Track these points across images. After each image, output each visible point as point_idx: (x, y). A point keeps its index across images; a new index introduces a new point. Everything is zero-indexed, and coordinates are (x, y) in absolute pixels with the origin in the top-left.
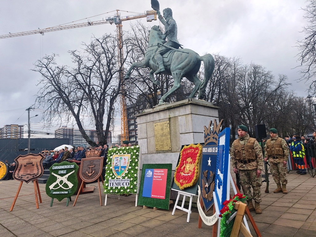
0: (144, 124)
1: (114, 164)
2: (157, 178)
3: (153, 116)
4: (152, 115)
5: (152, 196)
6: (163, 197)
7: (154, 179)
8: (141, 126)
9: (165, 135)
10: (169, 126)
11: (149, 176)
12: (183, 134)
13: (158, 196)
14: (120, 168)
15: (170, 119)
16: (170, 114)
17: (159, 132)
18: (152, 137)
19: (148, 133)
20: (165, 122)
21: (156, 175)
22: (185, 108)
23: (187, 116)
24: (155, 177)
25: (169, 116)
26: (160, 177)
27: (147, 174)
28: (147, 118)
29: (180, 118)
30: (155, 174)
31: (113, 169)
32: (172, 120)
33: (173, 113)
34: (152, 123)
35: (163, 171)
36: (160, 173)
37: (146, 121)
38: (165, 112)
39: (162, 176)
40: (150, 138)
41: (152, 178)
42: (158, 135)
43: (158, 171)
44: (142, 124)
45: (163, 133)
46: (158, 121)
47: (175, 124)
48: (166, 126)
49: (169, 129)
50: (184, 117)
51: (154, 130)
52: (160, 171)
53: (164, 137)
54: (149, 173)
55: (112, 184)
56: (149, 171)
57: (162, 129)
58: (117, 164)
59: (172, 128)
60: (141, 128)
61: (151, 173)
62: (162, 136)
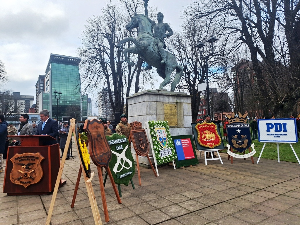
0: (154, 102)
1: (159, 137)
2: (185, 145)
3: (163, 98)
4: (162, 96)
5: (186, 158)
6: (193, 157)
7: (183, 146)
8: (150, 103)
9: (173, 115)
10: (176, 108)
11: (179, 145)
12: (186, 116)
13: (190, 157)
14: (163, 139)
15: (177, 103)
16: (178, 100)
17: (168, 112)
18: (161, 114)
19: (158, 110)
20: (174, 105)
21: (184, 144)
22: (188, 99)
23: (189, 104)
24: (183, 145)
25: (177, 101)
26: (187, 144)
27: (176, 143)
28: (157, 98)
29: (184, 104)
30: (182, 142)
31: (159, 141)
32: (178, 104)
33: (180, 100)
34: (161, 103)
35: (187, 140)
36: (186, 141)
37: (156, 100)
38: (174, 97)
39: (188, 143)
40: (159, 115)
41: (181, 146)
42: (168, 114)
43: (185, 141)
44: (152, 102)
45: (172, 113)
46: (168, 103)
47: (181, 108)
48: (174, 108)
49: (176, 111)
50: (187, 104)
51: (164, 109)
52: (185, 140)
53: (172, 116)
54: (178, 143)
55: (162, 154)
56: (178, 141)
57: (171, 110)
58: (160, 137)
59: (178, 110)
60: (150, 105)
61: (180, 142)
62: (171, 115)
